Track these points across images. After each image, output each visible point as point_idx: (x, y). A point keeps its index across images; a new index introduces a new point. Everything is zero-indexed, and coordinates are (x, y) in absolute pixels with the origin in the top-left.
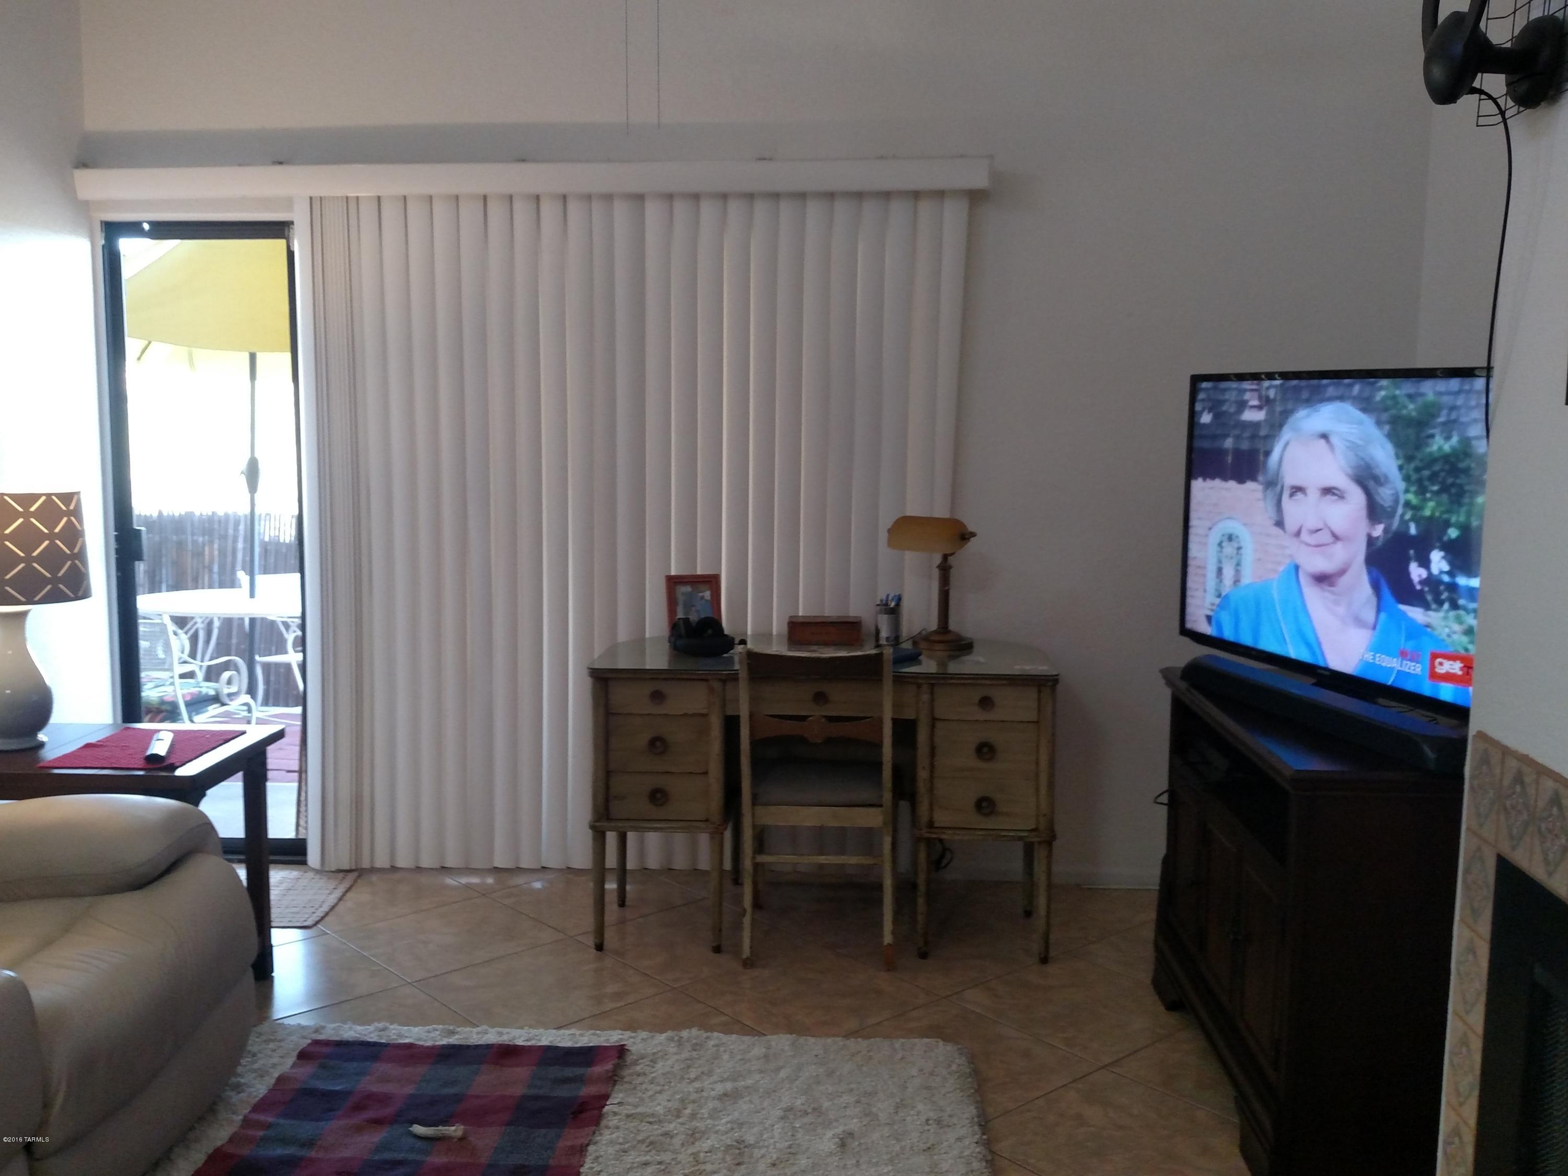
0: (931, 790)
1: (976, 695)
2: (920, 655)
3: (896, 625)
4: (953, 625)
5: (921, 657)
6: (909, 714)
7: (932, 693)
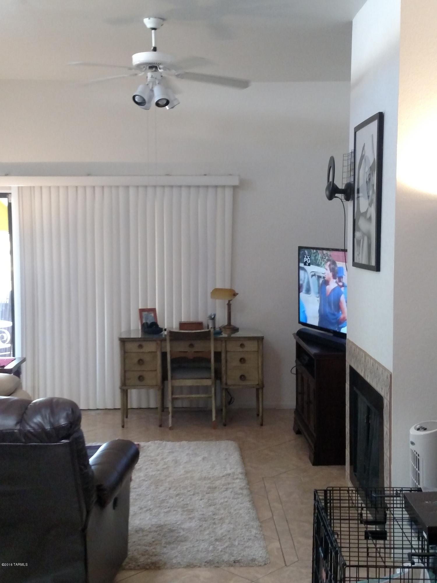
0: (226, 373)
1: (239, 343)
2: (222, 332)
3: (214, 324)
4: (233, 323)
5: (222, 333)
6: (219, 350)
7: (226, 343)
